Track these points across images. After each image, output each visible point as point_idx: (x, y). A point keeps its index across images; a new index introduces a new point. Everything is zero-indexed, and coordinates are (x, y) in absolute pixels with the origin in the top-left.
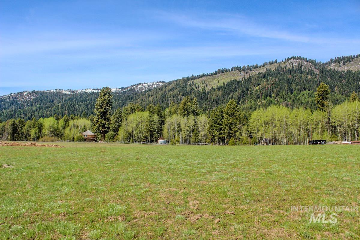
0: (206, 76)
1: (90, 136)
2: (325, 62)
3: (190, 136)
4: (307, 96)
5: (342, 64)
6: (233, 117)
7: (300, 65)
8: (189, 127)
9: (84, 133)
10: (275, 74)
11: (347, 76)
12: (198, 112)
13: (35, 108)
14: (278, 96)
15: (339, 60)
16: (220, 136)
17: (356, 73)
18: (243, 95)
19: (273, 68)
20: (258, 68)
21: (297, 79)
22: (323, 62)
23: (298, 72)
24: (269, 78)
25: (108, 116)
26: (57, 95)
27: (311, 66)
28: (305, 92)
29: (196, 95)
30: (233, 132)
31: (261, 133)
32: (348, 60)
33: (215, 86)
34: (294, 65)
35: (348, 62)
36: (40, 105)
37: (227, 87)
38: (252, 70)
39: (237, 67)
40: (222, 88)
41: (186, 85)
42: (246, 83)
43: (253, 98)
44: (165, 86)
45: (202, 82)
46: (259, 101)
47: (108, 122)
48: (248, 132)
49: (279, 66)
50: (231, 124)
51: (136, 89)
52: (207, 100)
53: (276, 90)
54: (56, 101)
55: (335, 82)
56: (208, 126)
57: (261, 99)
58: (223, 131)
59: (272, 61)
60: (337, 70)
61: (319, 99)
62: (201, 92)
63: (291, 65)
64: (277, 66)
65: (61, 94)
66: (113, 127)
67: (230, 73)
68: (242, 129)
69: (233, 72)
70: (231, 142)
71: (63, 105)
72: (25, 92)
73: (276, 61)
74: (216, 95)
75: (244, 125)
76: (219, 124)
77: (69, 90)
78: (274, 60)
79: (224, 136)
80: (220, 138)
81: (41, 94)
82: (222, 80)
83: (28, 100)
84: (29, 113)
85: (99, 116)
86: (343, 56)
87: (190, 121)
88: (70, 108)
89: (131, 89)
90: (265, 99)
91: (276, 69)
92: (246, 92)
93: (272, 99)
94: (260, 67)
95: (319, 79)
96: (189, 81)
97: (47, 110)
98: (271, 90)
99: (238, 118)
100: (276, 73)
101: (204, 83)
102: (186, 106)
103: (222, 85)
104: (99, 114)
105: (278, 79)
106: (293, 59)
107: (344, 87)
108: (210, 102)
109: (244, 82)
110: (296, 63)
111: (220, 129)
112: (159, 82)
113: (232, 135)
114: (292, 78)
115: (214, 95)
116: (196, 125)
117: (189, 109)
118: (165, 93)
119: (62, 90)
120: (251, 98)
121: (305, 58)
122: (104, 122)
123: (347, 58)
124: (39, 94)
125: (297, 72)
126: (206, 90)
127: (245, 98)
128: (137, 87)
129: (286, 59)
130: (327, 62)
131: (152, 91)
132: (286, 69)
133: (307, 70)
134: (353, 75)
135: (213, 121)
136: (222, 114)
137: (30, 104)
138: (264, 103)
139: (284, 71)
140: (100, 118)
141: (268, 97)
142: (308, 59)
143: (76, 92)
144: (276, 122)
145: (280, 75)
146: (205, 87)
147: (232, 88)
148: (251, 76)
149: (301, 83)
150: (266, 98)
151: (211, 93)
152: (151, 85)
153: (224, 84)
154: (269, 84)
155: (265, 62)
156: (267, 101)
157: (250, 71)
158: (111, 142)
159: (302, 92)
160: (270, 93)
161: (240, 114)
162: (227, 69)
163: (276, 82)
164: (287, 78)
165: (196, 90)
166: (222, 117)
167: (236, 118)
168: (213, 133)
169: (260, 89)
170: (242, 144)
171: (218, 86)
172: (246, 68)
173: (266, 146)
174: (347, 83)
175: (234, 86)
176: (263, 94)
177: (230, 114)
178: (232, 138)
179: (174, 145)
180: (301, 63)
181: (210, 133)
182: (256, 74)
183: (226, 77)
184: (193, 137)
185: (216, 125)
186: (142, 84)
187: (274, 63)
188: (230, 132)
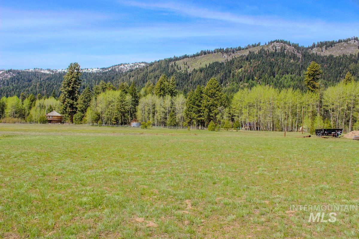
0: (188, 57)
1: (56, 118)
2: (308, 47)
3: (166, 118)
4: (289, 80)
5: (324, 48)
6: (213, 98)
7: (283, 49)
8: (164, 108)
9: (49, 114)
10: (257, 57)
11: (329, 61)
12: (176, 92)
13: (11, 88)
14: (260, 79)
15: (321, 45)
16: (199, 119)
17: (337, 58)
18: (226, 77)
19: (256, 51)
20: (241, 50)
21: (279, 63)
22: (306, 46)
23: (281, 56)
24: (251, 61)
25: (76, 95)
26: (36, 74)
27: (293, 50)
28: (287, 76)
29: (178, 77)
30: (213, 114)
31: (244, 116)
32: (330, 45)
33: (197, 68)
34: (277, 48)
35: (330, 47)
36: (17, 84)
37: (210, 69)
38: (234, 52)
39: (220, 48)
40: (205, 70)
41: (168, 66)
42: (228, 65)
43: (235, 80)
44: (147, 67)
45: (184, 63)
46: (241, 83)
47: (76, 102)
48: (230, 115)
49: (262, 49)
50: (211, 106)
51: (117, 70)
52: (189, 82)
53: (259, 73)
54: (34, 81)
56: (185, 108)
57: (244, 82)
58: (201, 113)
59: (255, 44)
60: (319, 55)
61: (309, 79)
62: (183, 73)
63: (274, 49)
64: (260, 49)
65: (39, 74)
66: (80, 108)
67: (213, 55)
68: (223, 111)
69: (215, 54)
70: (210, 126)
71: (41, 85)
72: (1, 71)
73: (259, 44)
74: (198, 77)
75: (225, 107)
76: (197, 105)
77: (48, 69)
78: (257, 43)
79: (204, 119)
80: (198, 121)
81: (19, 73)
82: (205, 62)
83: (4, 79)
84: (4, 92)
85: (66, 96)
86: (325, 41)
87: (166, 101)
88: (48, 88)
89: (112, 70)
90: (247, 82)
91: (259, 51)
92: (228, 74)
93: (254, 82)
94: (243, 49)
95: (301, 63)
96: (171, 62)
97: (24, 89)
98: (254, 73)
99: (219, 99)
100: (259, 56)
101: (186, 64)
102: (162, 86)
103: (204, 66)
104: (66, 93)
105: (261, 62)
106: (277, 42)
107: (326, 71)
108: (191, 83)
109: (226, 64)
110: (279, 47)
111: (199, 111)
112: (141, 63)
113: (212, 118)
114: (274, 61)
115: (196, 77)
116: (173, 107)
117: (166, 88)
118: (146, 74)
119: (41, 69)
120: (233, 81)
121: (288, 41)
122: (71, 101)
123: (330, 43)
124: (16, 73)
125: (279, 56)
126: (188, 72)
127: (227, 80)
128: (118, 67)
129: (269, 42)
130: (310, 46)
131: (134, 72)
132: (269, 52)
133: (290, 54)
134: (334, 60)
135: (191, 102)
136: (201, 95)
137: (6, 83)
138: (246, 86)
139: (267, 54)
140: (67, 97)
141: (251, 80)
143: (56, 71)
144: (261, 104)
145: (263, 58)
146: (187, 68)
147: (215, 70)
148: (234, 59)
149: (283, 67)
151: (192, 74)
152: (133, 66)
153: (206, 65)
154: (251, 67)
155: (248, 45)
156: (249, 84)
157: (232, 54)
158: (78, 123)
159: (284, 75)
160: (253, 76)
161: (222, 94)
162: (210, 51)
163: (259, 65)
164: (270, 62)
165: (178, 71)
166: (201, 97)
167: (217, 99)
168: (190, 116)
169: (243, 72)
170: (223, 129)
171: (201, 67)
172: (229, 50)
173: (249, 131)
174: (329, 67)
175: (217, 68)
176: (246, 77)
177: (210, 94)
178: (212, 121)
179: (146, 128)
180: (284, 46)
181: (188, 115)
182: (239, 57)
183: (208, 59)
184: (168, 119)
185: (194, 107)
186: (124, 65)
187: (257, 46)
188: (210, 114)
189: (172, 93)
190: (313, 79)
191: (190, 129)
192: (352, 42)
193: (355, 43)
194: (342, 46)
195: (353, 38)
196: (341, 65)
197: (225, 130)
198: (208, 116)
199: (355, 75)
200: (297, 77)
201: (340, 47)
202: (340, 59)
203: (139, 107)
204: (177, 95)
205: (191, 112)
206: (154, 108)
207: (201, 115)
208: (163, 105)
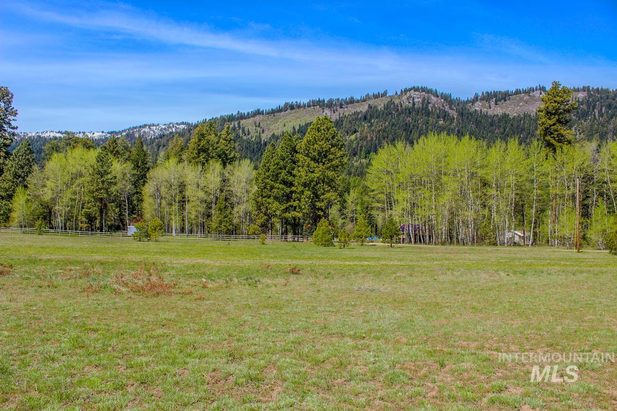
0: (263, 114)
2: (467, 99)
3: (209, 216)
5: (492, 103)
6: (324, 164)
7: (426, 102)
8: (206, 191)
10: (383, 114)
11: (503, 124)
12: (234, 157)
15: (488, 97)
16: (287, 215)
17: (515, 120)
19: (380, 105)
20: (355, 103)
21: (420, 125)
22: (463, 98)
23: (422, 113)
24: (373, 121)
27: (443, 105)
29: (244, 147)
30: (323, 204)
33: (278, 133)
34: (416, 100)
35: (503, 101)
38: (343, 106)
39: (317, 99)
44: (190, 130)
45: (255, 123)
46: (355, 159)
49: (391, 102)
50: (318, 182)
51: (137, 135)
53: (386, 142)
55: (483, 133)
56: (254, 189)
57: (360, 157)
58: (294, 201)
59: (379, 93)
60: (485, 113)
61: (549, 122)
62: (253, 141)
63: (411, 101)
64: (386, 102)
67: (305, 110)
69: (310, 109)
70: (321, 232)
73: (385, 94)
76: (284, 182)
78: (382, 92)
79: (300, 215)
80: (287, 221)
82: (291, 122)
86: (494, 91)
89: (128, 135)
90: (366, 157)
91: (385, 106)
94: (358, 101)
95: (457, 126)
96: (232, 121)
98: (377, 141)
99: (337, 167)
100: (385, 113)
101: (259, 126)
103: (291, 130)
105: (389, 123)
106: (414, 91)
110: (418, 98)
111: (288, 197)
112: (179, 124)
113: (322, 214)
114: (412, 123)
116: (226, 188)
117: (211, 149)
121: (434, 90)
123: (501, 95)
125: (420, 114)
126: (263, 139)
128: (139, 131)
129: (402, 90)
131: (166, 138)
132: (401, 106)
133: (438, 111)
134: (511, 122)
135: (267, 174)
136: (293, 156)
138: (365, 164)
139: (398, 110)
141: (372, 153)
142: (440, 91)
145: (392, 116)
146: (260, 133)
148: (342, 117)
149: (427, 132)
150: (368, 155)
152: (165, 129)
153: (294, 128)
154: (373, 131)
155: (366, 94)
156: (370, 160)
157: (339, 109)
160: (376, 146)
162: (300, 104)
163: (386, 128)
164: (404, 123)
165: (245, 138)
166: (294, 163)
167: (334, 167)
168: (267, 208)
169: (358, 139)
171: (284, 131)
172: (334, 103)
174: (502, 134)
176: (364, 148)
177: (316, 154)
179: (147, 240)
180: (427, 98)
181: (260, 206)
182: (351, 114)
183: (298, 118)
184: (214, 218)
185: (277, 185)
186: (150, 126)
187: (382, 97)
188: (316, 203)
189: (226, 160)
190: (559, 120)
191: (267, 241)
192: (537, 94)
193: (541, 96)
194: (521, 99)
195: (538, 88)
196: (522, 131)
197: (356, 244)
198: (312, 209)
201: (519, 102)
202: (521, 121)
203: (147, 190)
204: (237, 163)
205: (268, 198)
206: (181, 192)
207: (294, 205)
208: (202, 185)
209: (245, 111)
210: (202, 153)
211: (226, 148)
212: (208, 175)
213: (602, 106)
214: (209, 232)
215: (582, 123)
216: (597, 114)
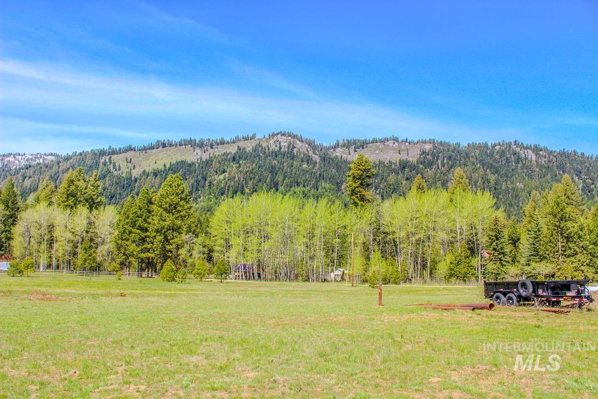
0: (135, 150)
2: (329, 146)
3: (75, 254)
5: (352, 150)
6: (173, 214)
7: (291, 147)
8: (73, 233)
10: (251, 156)
14: (255, 192)
15: (347, 145)
16: (143, 255)
18: (197, 187)
19: (249, 147)
21: (285, 168)
22: (326, 145)
23: (288, 157)
24: (241, 162)
27: (307, 149)
28: (297, 189)
29: (114, 182)
30: (171, 247)
31: (234, 251)
32: (361, 145)
33: (149, 169)
34: (282, 144)
35: (361, 148)
37: (171, 171)
38: (214, 147)
39: (189, 139)
40: (162, 173)
41: (97, 162)
42: (203, 168)
43: (213, 193)
44: (58, 163)
45: (127, 159)
46: (223, 198)
48: (205, 250)
49: (259, 144)
50: (168, 229)
52: (134, 192)
53: (253, 182)
56: (115, 233)
57: (227, 196)
58: (149, 244)
59: (248, 135)
60: (345, 159)
61: (355, 185)
62: (123, 177)
63: (278, 145)
64: (255, 144)
67: (177, 148)
68: (192, 243)
69: (181, 147)
70: (166, 270)
73: (254, 136)
74: (150, 184)
75: (196, 234)
76: (141, 228)
78: (251, 135)
79: (153, 255)
80: (142, 261)
82: (163, 160)
86: (353, 139)
90: (233, 197)
91: (253, 148)
92: (202, 182)
94: (228, 143)
95: (319, 170)
96: (103, 156)
98: (244, 182)
99: (185, 217)
100: (253, 155)
101: (130, 162)
103: (162, 168)
105: (257, 164)
106: (281, 136)
109: (199, 166)
110: (285, 142)
111: (143, 240)
112: (48, 155)
113: (171, 255)
114: (277, 165)
115: (146, 184)
116: (91, 230)
117: (79, 194)
118: (55, 175)
120: (210, 194)
121: (299, 135)
123: (360, 143)
125: (286, 157)
126: (133, 175)
127: (200, 192)
129: (269, 134)
130: (331, 145)
131: (32, 169)
132: (269, 149)
133: (302, 155)
135: (127, 221)
136: (148, 206)
139: (266, 152)
141: (239, 193)
142: (304, 137)
145: (259, 158)
146: (131, 169)
148: (212, 157)
149: (291, 174)
150: (235, 195)
151: (140, 180)
152: (32, 159)
153: (165, 165)
154: (241, 172)
155: (236, 136)
157: (210, 149)
159: (293, 188)
160: (243, 186)
161: (191, 207)
162: (172, 142)
163: (253, 169)
164: (271, 165)
165: (115, 173)
166: (150, 212)
167: (182, 217)
168: (125, 249)
169: (226, 179)
170: (192, 276)
171: (155, 169)
172: (205, 143)
173: (245, 281)
175: (183, 171)
176: (231, 188)
177: (167, 206)
178: (169, 260)
179: (19, 276)
180: (292, 142)
181: (120, 247)
182: (220, 154)
183: (169, 156)
184: (80, 256)
185: (134, 230)
186: (15, 156)
187: (251, 139)
188: (167, 246)
189: (93, 204)
190: (361, 184)
192: (391, 143)
193: (394, 145)
194: (377, 148)
195: (392, 138)
196: (376, 176)
197: (196, 280)
198: (163, 251)
199: (396, 192)
200: (312, 192)
201: (375, 150)
202: (376, 167)
203: (17, 230)
204: (102, 208)
205: (127, 241)
206: (49, 232)
207: (148, 247)
208: (69, 227)
209: (116, 147)
210: (70, 197)
211: (94, 193)
212: (76, 218)
213: (444, 158)
214: (74, 269)
215: (427, 171)
216: (440, 164)
